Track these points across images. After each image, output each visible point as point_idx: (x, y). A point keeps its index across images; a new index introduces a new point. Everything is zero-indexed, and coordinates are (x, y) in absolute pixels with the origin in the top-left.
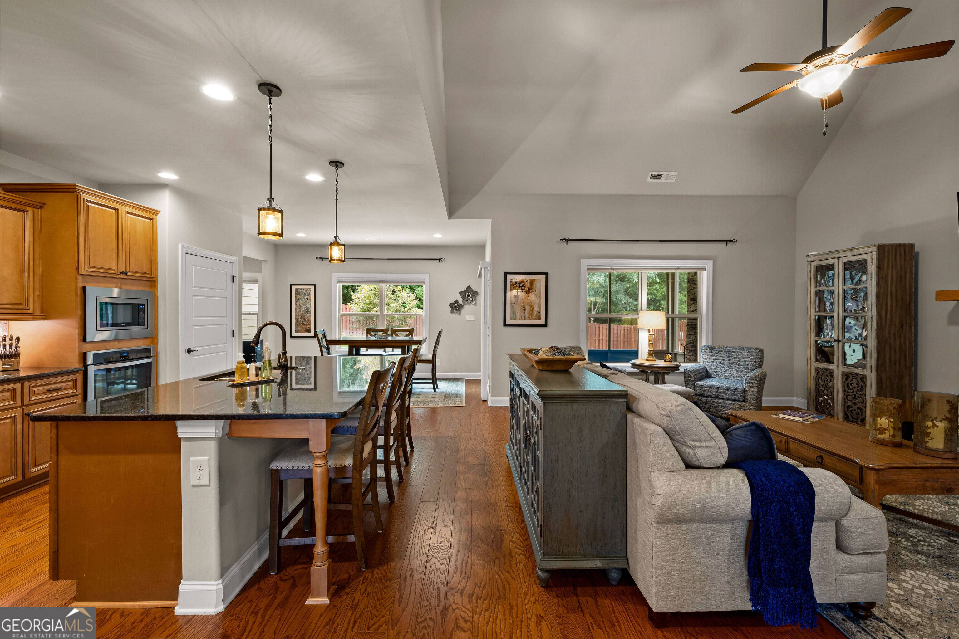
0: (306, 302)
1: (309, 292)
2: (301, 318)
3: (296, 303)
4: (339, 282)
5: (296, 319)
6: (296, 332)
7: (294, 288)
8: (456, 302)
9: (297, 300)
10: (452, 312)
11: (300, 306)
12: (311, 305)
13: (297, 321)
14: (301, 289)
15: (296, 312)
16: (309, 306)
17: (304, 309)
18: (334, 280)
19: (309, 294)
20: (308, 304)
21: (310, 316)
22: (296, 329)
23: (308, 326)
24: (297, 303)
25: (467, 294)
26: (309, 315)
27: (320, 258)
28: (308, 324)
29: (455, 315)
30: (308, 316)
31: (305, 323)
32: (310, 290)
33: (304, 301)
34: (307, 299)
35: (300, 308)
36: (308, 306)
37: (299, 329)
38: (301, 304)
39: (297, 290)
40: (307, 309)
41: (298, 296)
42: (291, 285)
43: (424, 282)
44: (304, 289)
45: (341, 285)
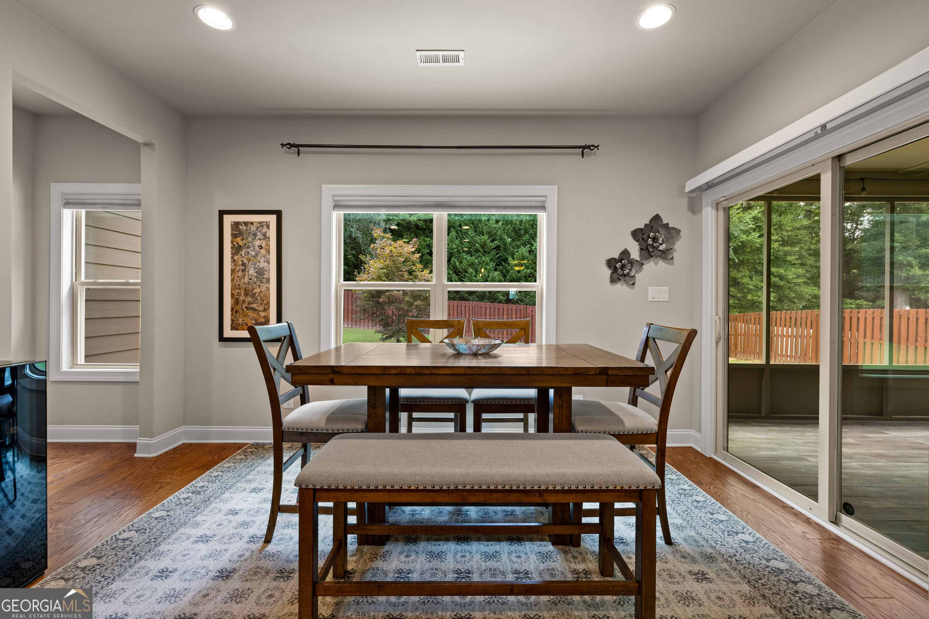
0: (257, 255)
1: (265, 230)
2: (246, 294)
3: (232, 258)
4: (337, 206)
5: (232, 295)
6: (233, 328)
7: (228, 220)
8: (625, 253)
9: (236, 249)
10: (613, 280)
11: (243, 264)
12: (268, 263)
13: (236, 301)
14: (246, 224)
15: (232, 280)
16: (266, 264)
17: (252, 271)
18: (327, 202)
19: (264, 235)
20: (262, 260)
21: (268, 289)
22: (232, 321)
23: (262, 314)
24: (236, 258)
25: (652, 235)
26: (264, 286)
27: (291, 146)
28: (261, 308)
29: (621, 287)
30: (263, 289)
31: (254, 306)
32: (268, 227)
33: (253, 253)
34: (261, 247)
35: (243, 271)
36: (262, 264)
37: (240, 321)
38: (245, 261)
39: (236, 225)
40: (261, 272)
41: (239, 239)
42: (222, 213)
43: (543, 208)
44: (252, 223)
45: (341, 213)
